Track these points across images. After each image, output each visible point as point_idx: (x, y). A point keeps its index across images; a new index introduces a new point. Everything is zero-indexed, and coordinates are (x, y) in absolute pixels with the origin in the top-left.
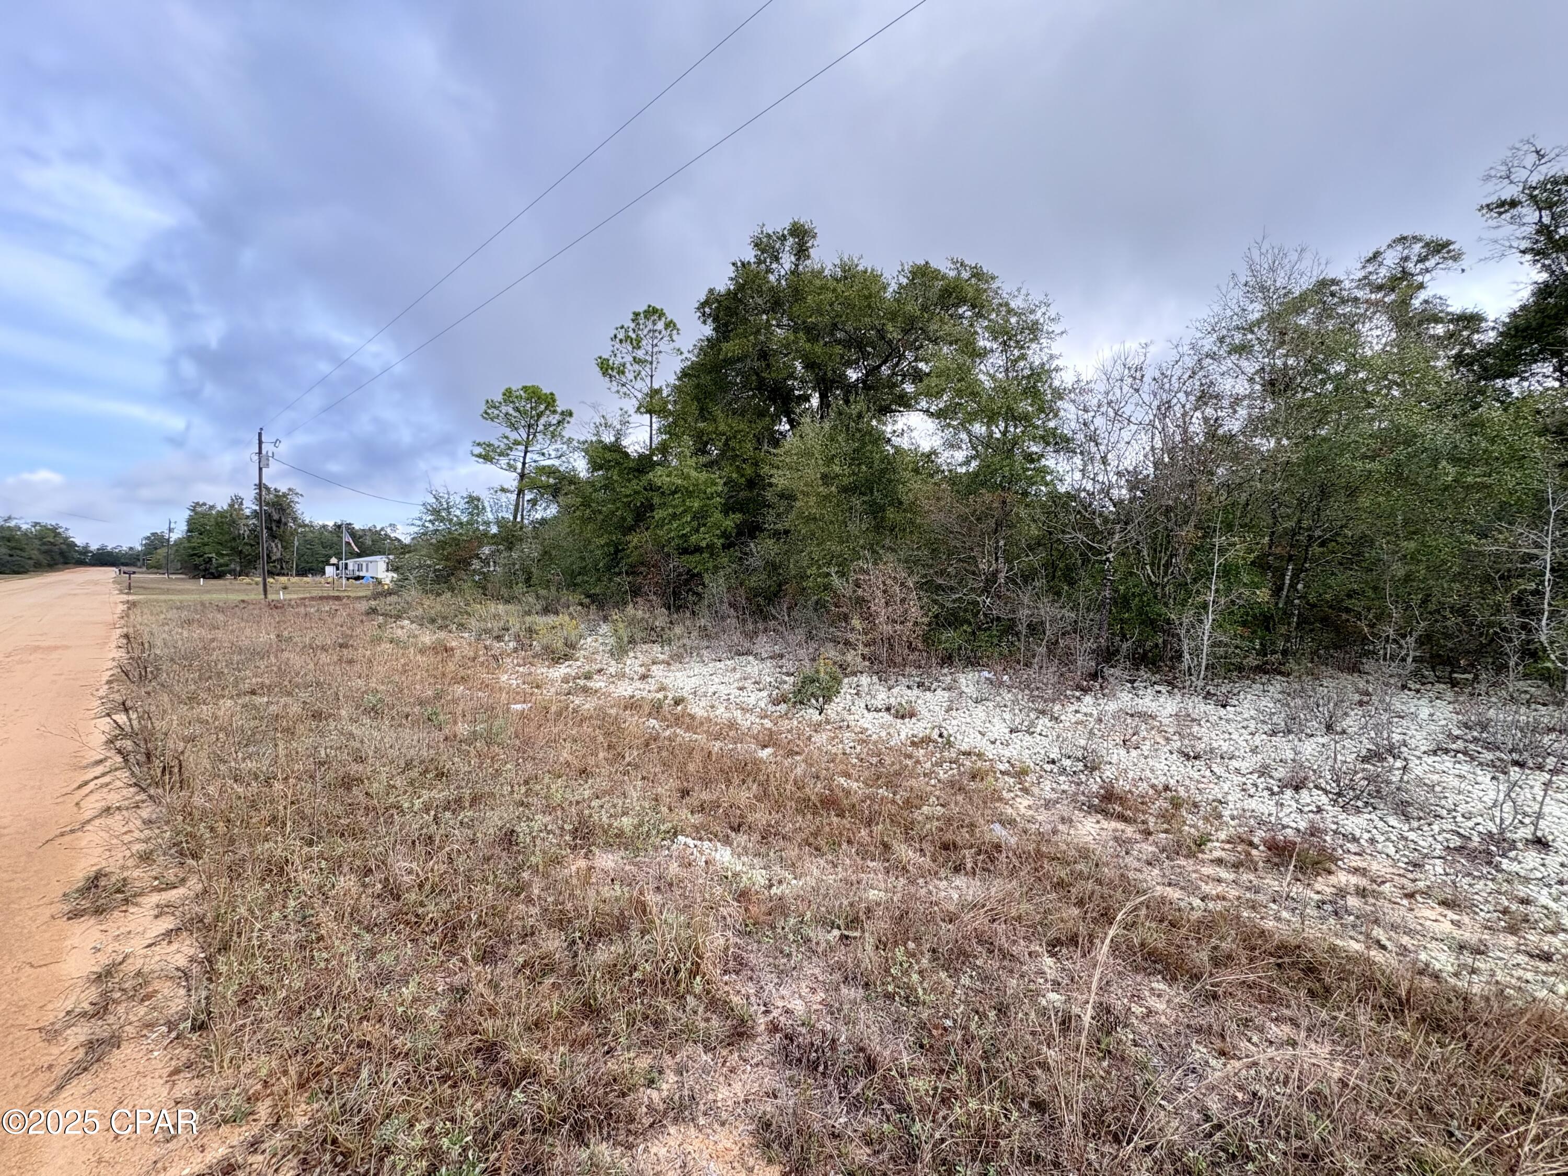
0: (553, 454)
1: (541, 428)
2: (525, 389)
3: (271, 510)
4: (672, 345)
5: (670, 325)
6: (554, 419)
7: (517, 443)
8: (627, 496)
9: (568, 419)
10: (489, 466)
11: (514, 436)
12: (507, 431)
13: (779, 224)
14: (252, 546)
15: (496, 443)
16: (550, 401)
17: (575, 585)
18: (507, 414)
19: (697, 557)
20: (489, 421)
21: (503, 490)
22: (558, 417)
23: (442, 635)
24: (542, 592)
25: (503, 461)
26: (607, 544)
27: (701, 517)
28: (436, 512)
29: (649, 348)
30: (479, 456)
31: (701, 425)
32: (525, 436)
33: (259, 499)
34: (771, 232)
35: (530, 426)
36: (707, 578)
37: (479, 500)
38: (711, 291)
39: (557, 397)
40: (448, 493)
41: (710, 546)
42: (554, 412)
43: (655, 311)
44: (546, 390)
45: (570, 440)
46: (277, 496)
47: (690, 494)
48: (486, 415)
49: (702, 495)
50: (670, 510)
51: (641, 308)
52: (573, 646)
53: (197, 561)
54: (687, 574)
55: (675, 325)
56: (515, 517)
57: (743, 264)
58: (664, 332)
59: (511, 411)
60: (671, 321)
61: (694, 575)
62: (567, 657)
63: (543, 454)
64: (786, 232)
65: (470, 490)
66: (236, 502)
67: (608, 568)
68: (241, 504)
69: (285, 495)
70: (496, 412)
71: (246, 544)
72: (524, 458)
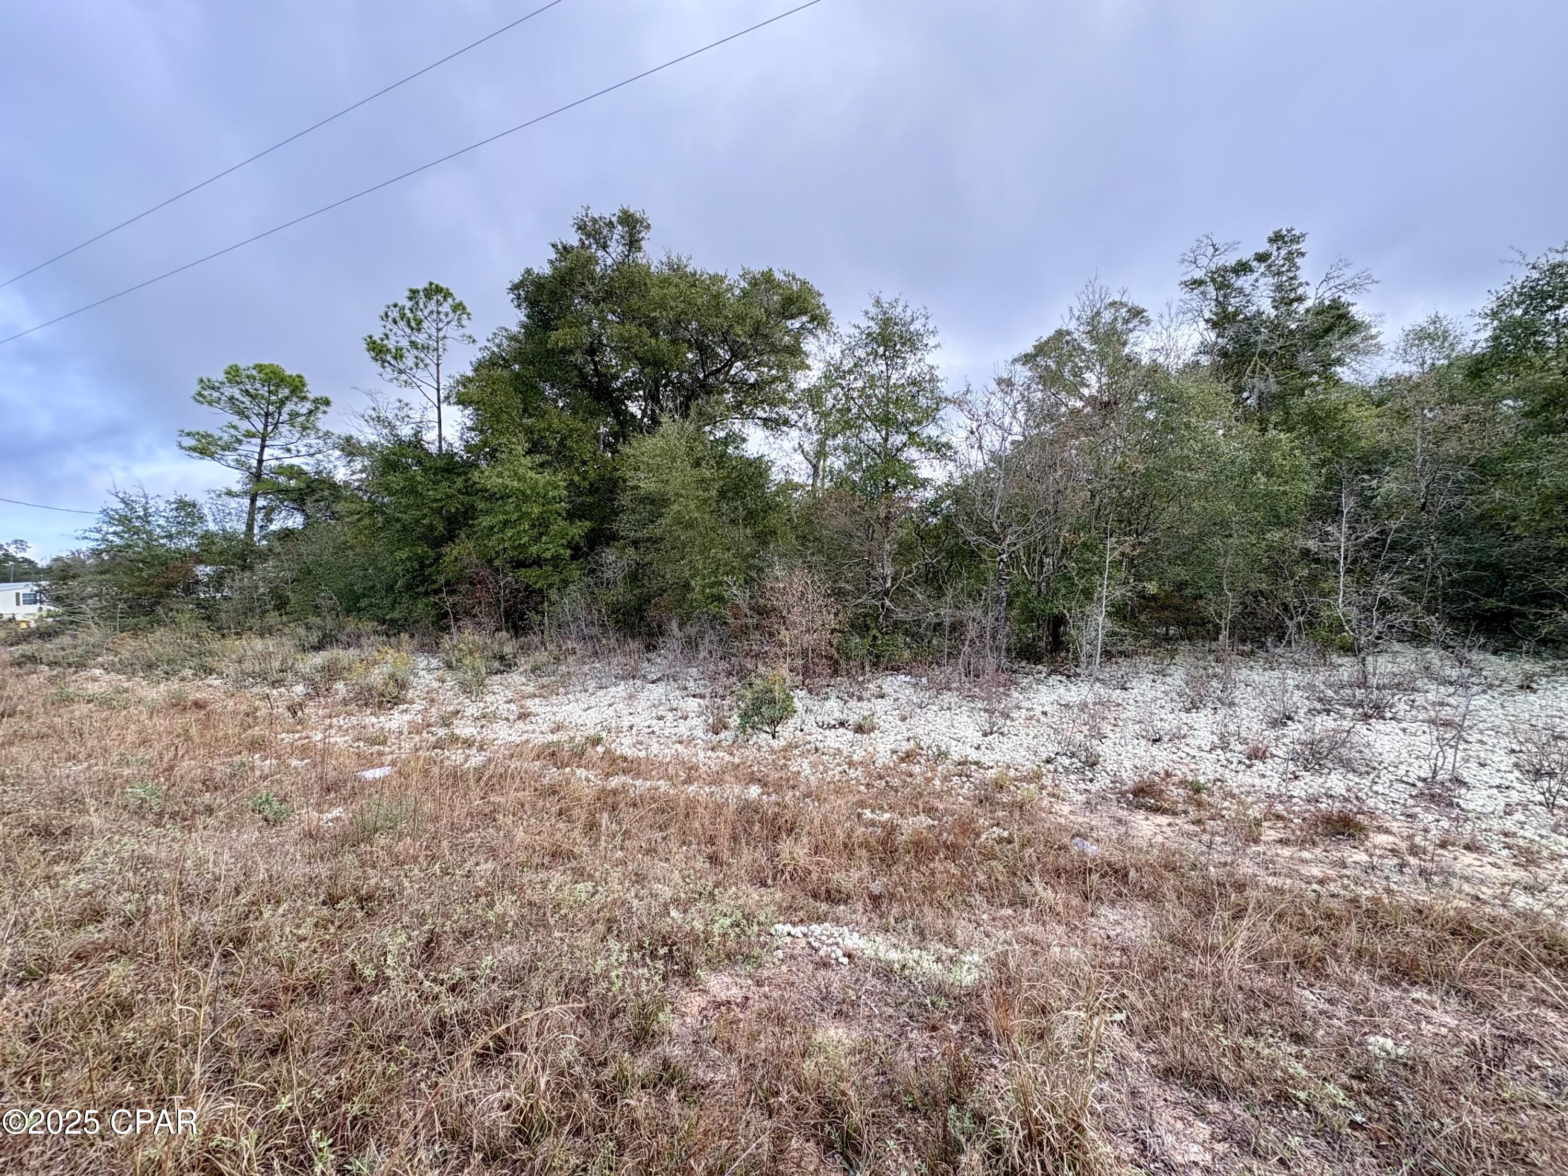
0: (304, 450)
1: (285, 417)
2: (260, 368)
4: (461, 331)
5: (459, 308)
6: (304, 408)
7: (250, 435)
8: (436, 501)
9: (323, 408)
10: (207, 463)
11: (244, 425)
12: (235, 420)
13: (608, 210)
15: (217, 433)
16: (297, 387)
17: (359, 610)
18: (231, 398)
19: (535, 572)
20: (206, 406)
21: (230, 493)
22: (308, 405)
23: (175, 685)
24: (313, 620)
25: (231, 457)
26: (409, 558)
27: (541, 525)
28: (124, 520)
29: (433, 332)
30: (194, 449)
31: (528, 421)
32: (260, 427)
34: (596, 217)
35: (267, 415)
36: (554, 595)
37: (194, 506)
38: (528, 271)
39: (307, 380)
40: (146, 497)
41: (556, 558)
42: (304, 398)
43: (439, 290)
44: (290, 371)
45: (328, 434)
47: (526, 498)
48: (200, 397)
49: (541, 500)
50: (501, 517)
51: (421, 285)
52: (403, 685)
54: (526, 590)
55: (464, 308)
56: (250, 527)
57: (565, 248)
58: (451, 315)
59: (237, 395)
60: (461, 304)
61: (534, 591)
62: (396, 701)
63: (289, 450)
64: (614, 219)
65: (181, 493)
67: (408, 587)
70: (216, 394)
72: (261, 453)
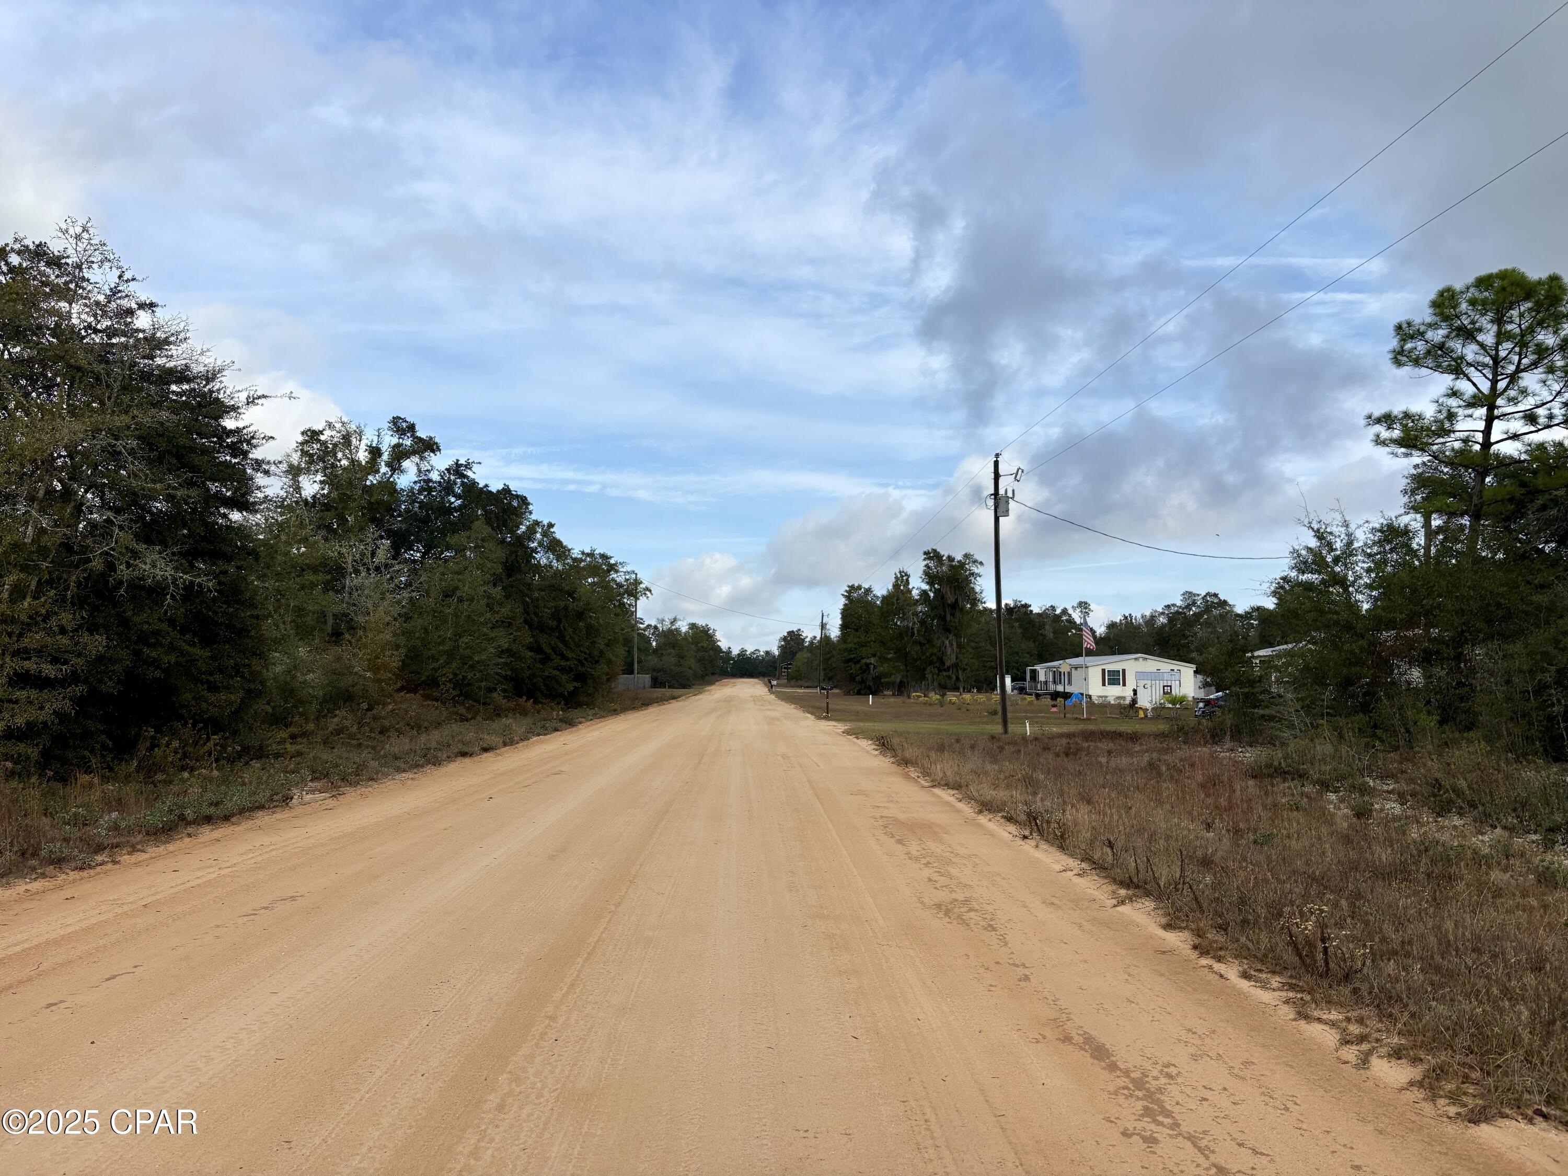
1: (1530, 359)
3: (946, 590)
14: (921, 644)
32: (1485, 386)
33: (930, 577)
46: (952, 566)
53: (854, 668)
66: (902, 580)
68: (908, 582)
69: (962, 565)
71: (915, 642)
72: (1488, 432)
